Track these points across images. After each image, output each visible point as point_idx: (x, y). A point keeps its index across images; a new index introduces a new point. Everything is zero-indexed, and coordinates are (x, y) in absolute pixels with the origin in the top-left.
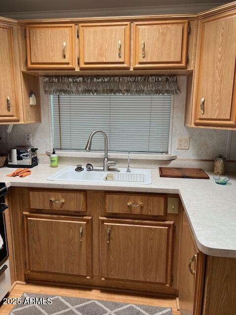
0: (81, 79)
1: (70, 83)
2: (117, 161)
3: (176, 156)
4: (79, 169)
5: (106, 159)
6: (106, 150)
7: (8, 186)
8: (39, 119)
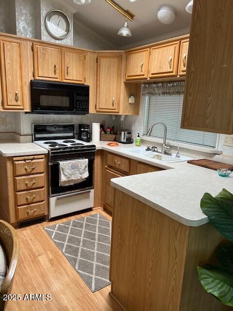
0: (160, 84)
1: (155, 87)
2: (172, 147)
3: (222, 152)
4: (148, 149)
5: (164, 145)
6: (165, 139)
7: (97, 148)
8: (137, 113)
